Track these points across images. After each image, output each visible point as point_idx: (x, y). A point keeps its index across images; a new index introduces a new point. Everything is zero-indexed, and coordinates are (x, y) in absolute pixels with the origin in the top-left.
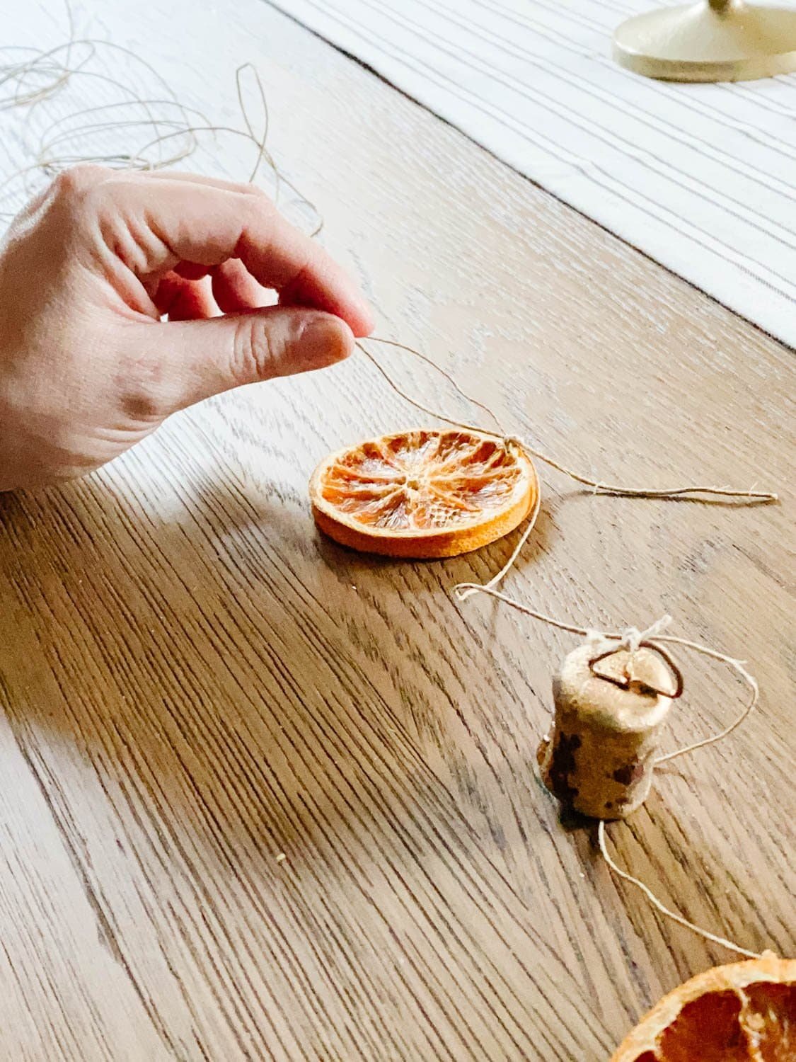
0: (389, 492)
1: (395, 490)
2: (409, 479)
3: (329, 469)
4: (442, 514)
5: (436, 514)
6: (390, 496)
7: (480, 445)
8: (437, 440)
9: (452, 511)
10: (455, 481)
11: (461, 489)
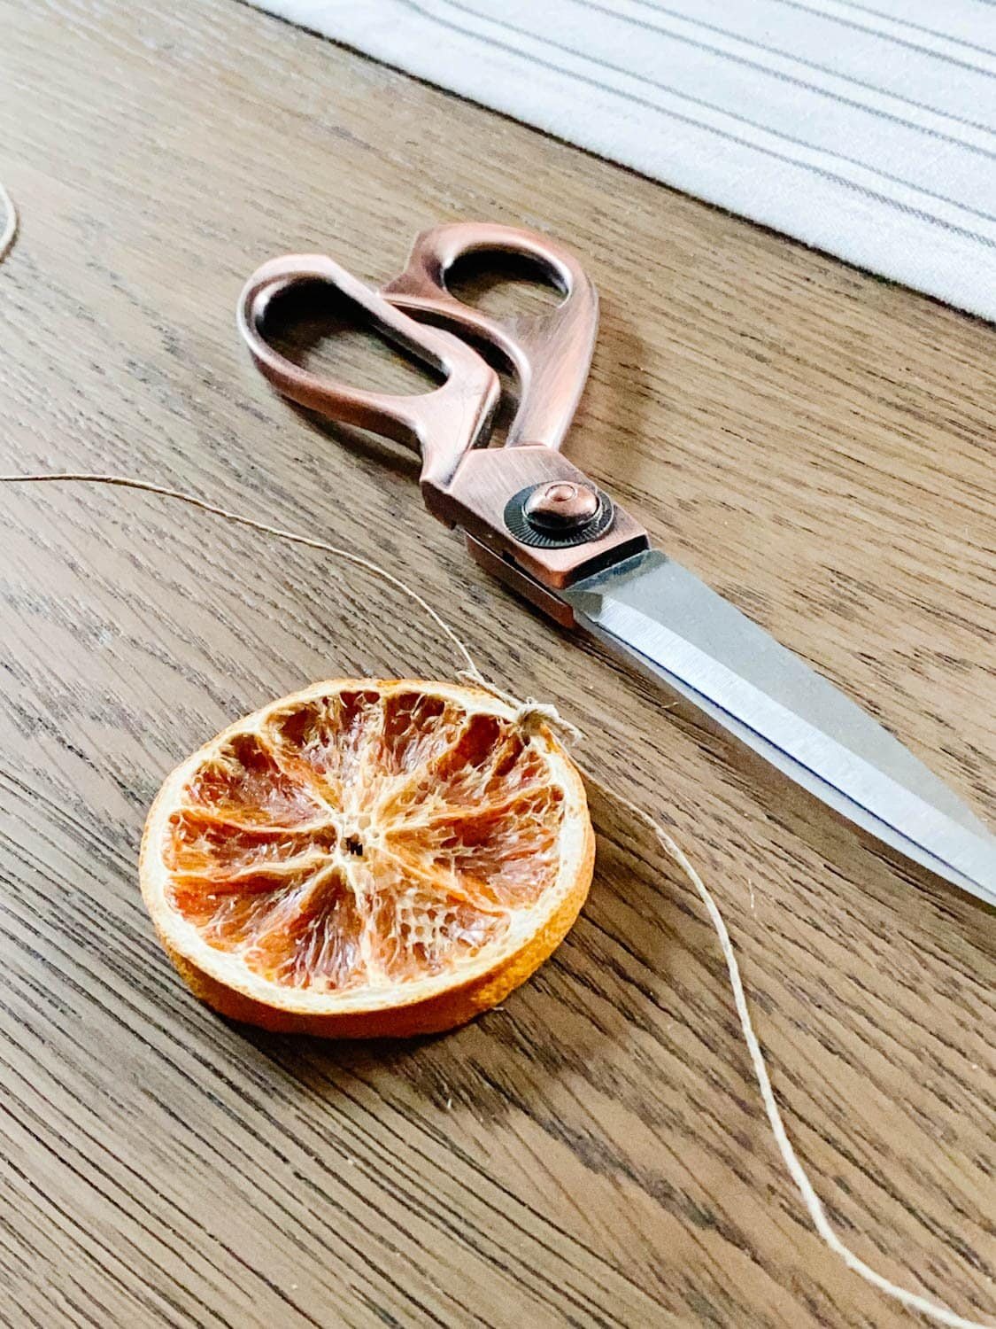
0: (307, 873)
1: (319, 867)
2: (343, 833)
3: (174, 820)
4: (425, 919)
5: (412, 922)
6: (311, 885)
7: (466, 723)
8: (378, 710)
9: (442, 914)
10: (434, 827)
11: (447, 844)
